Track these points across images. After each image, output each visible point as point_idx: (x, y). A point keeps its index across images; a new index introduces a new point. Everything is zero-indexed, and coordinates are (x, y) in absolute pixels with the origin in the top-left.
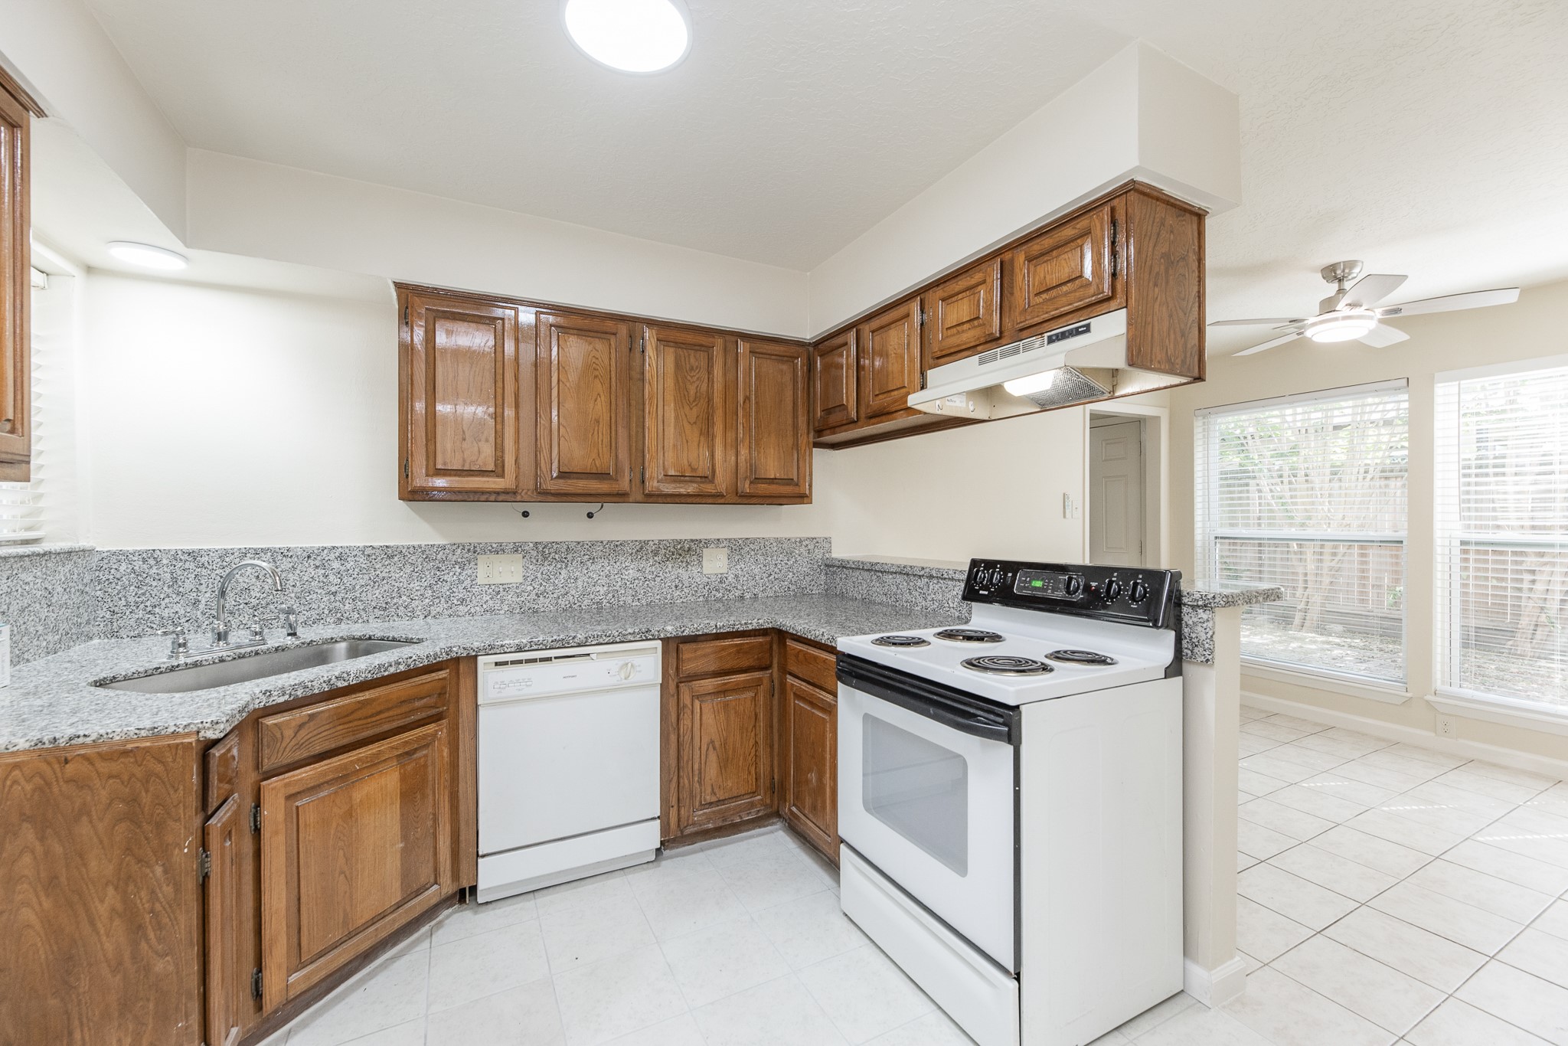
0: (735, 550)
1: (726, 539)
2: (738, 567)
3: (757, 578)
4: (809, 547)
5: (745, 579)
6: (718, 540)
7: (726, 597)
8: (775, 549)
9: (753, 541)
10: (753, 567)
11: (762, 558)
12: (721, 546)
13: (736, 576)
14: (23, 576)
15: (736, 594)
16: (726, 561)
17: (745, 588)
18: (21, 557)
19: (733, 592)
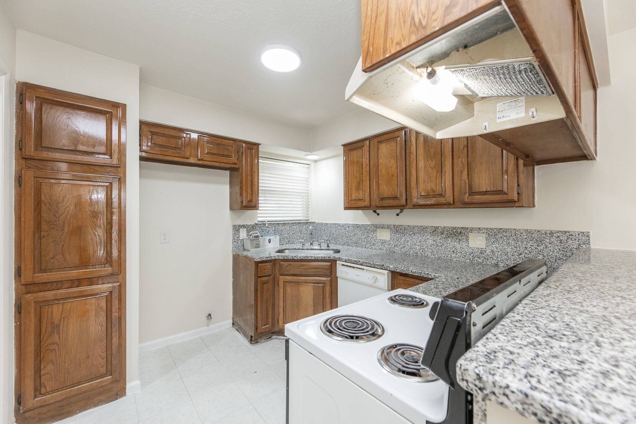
0: (491, 235)
1: (484, 228)
2: (494, 246)
3: (509, 254)
4: (561, 238)
5: (499, 254)
6: (479, 228)
7: (485, 263)
8: (525, 237)
9: (506, 231)
10: (506, 247)
11: (513, 242)
12: (481, 232)
13: (492, 251)
14: (293, 227)
15: (493, 262)
16: (485, 242)
17: (499, 259)
18: (293, 223)
19: (490, 260)
